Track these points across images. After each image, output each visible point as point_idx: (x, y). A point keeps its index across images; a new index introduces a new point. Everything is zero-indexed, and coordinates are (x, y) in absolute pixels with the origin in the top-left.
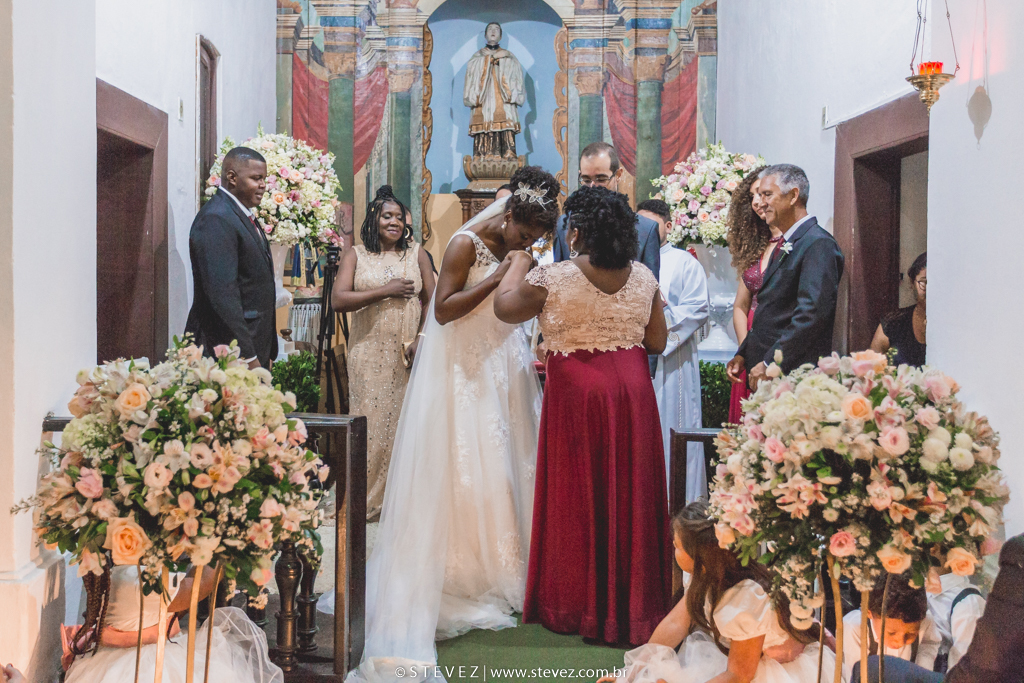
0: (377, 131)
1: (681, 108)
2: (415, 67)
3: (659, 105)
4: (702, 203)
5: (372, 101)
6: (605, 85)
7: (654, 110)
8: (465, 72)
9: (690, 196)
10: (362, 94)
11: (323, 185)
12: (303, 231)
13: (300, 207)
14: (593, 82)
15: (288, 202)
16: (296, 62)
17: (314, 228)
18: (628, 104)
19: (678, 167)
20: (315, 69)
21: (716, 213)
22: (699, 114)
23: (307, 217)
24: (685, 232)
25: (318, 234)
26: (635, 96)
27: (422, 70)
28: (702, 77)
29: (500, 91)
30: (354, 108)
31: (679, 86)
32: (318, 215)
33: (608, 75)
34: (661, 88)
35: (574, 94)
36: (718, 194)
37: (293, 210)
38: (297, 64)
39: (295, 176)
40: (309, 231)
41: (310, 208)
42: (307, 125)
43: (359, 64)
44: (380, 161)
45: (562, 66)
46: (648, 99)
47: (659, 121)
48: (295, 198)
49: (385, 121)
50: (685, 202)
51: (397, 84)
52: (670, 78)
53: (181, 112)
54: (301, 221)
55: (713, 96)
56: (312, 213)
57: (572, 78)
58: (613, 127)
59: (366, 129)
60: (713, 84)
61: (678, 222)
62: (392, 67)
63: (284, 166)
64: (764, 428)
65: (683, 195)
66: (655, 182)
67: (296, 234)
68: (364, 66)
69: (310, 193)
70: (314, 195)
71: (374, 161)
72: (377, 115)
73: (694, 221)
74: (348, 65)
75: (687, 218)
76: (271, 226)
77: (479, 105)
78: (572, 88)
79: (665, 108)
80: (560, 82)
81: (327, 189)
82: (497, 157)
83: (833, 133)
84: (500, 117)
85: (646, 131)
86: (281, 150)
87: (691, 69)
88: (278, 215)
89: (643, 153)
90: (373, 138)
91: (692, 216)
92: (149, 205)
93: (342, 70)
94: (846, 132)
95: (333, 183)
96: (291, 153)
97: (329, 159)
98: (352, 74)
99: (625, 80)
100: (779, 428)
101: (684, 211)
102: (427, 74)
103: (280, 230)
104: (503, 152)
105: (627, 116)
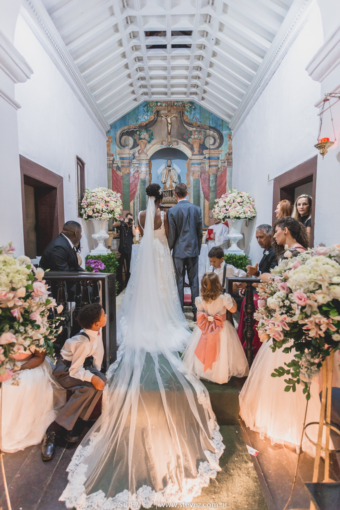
0: (136, 190)
1: (222, 182)
2: (147, 171)
3: (216, 182)
4: (230, 206)
5: (135, 181)
6: (200, 176)
7: (214, 183)
8: (162, 174)
9: (226, 204)
10: (132, 179)
11: (116, 202)
12: (110, 216)
13: (109, 208)
14: (197, 175)
15: (106, 207)
16: (113, 170)
17: (114, 215)
18: (207, 181)
19: (222, 196)
20: (118, 172)
21: (234, 209)
22: (227, 184)
23: (112, 212)
24: (225, 215)
25: (115, 217)
26: (209, 179)
27: (148, 172)
28: (228, 174)
29: (171, 179)
30: (129, 183)
31: (221, 176)
32: (115, 211)
33: (201, 173)
34: (216, 177)
35: (192, 179)
36: (235, 203)
37: (107, 209)
38: (113, 171)
39: (108, 199)
40: (112, 216)
41: (112, 209)
42: (116, 188)
43: (131, 171)
44: (137, 198)
45: (188, 171)
46: (213, 180)
47: (216, 186)
48: (107, 206)
49: (138, 187)
50: (225, 206)
51: (142, 176)
52: (219, 174)
53: (69, 178)
54: (110, 213)
55: (231, 179)
56: (113, 210)
57: (191, 174)
58: (203, 188)
59: (133, 190)
60: (231, 175)
61: (223, 212)
62: (140, 171)
63: (104, 196)
64: (288, 284)
65: (224, 204)
66: (216, 200)
67: (108, 216)
68: (132, 171)
69: (112, 205)
70: (114, 205)
71: (136, 198)
72: (136, 185)
73: (228, 211)
74: (128, 171)
75: (225, 211)
76: (100, 214)
77: (165, 183)
78: (191, 177)
79: (218, 183)
80: (188, 175)
81: (118, 204)
82: (170, 197)
83: (273, 181)
84: (171, 186)
85: (212, 189)
86: (103, 192)
87: (225, 171)
88: (102, 211)
89: (211, 195)
90: (135, 192)
91: (227, 210)
92: (56, 206)
93: (126, 173)
94: (277, 180)
95: (120, 202)
96: (106, 192)
97: (119, 195)
98: (129, 174)
99: (206, 174)
100: (301, 286)
101: (224, 209)
102: (150, 173)
103: (103, 215)
104: (172, 196)
105: (207, 185)
